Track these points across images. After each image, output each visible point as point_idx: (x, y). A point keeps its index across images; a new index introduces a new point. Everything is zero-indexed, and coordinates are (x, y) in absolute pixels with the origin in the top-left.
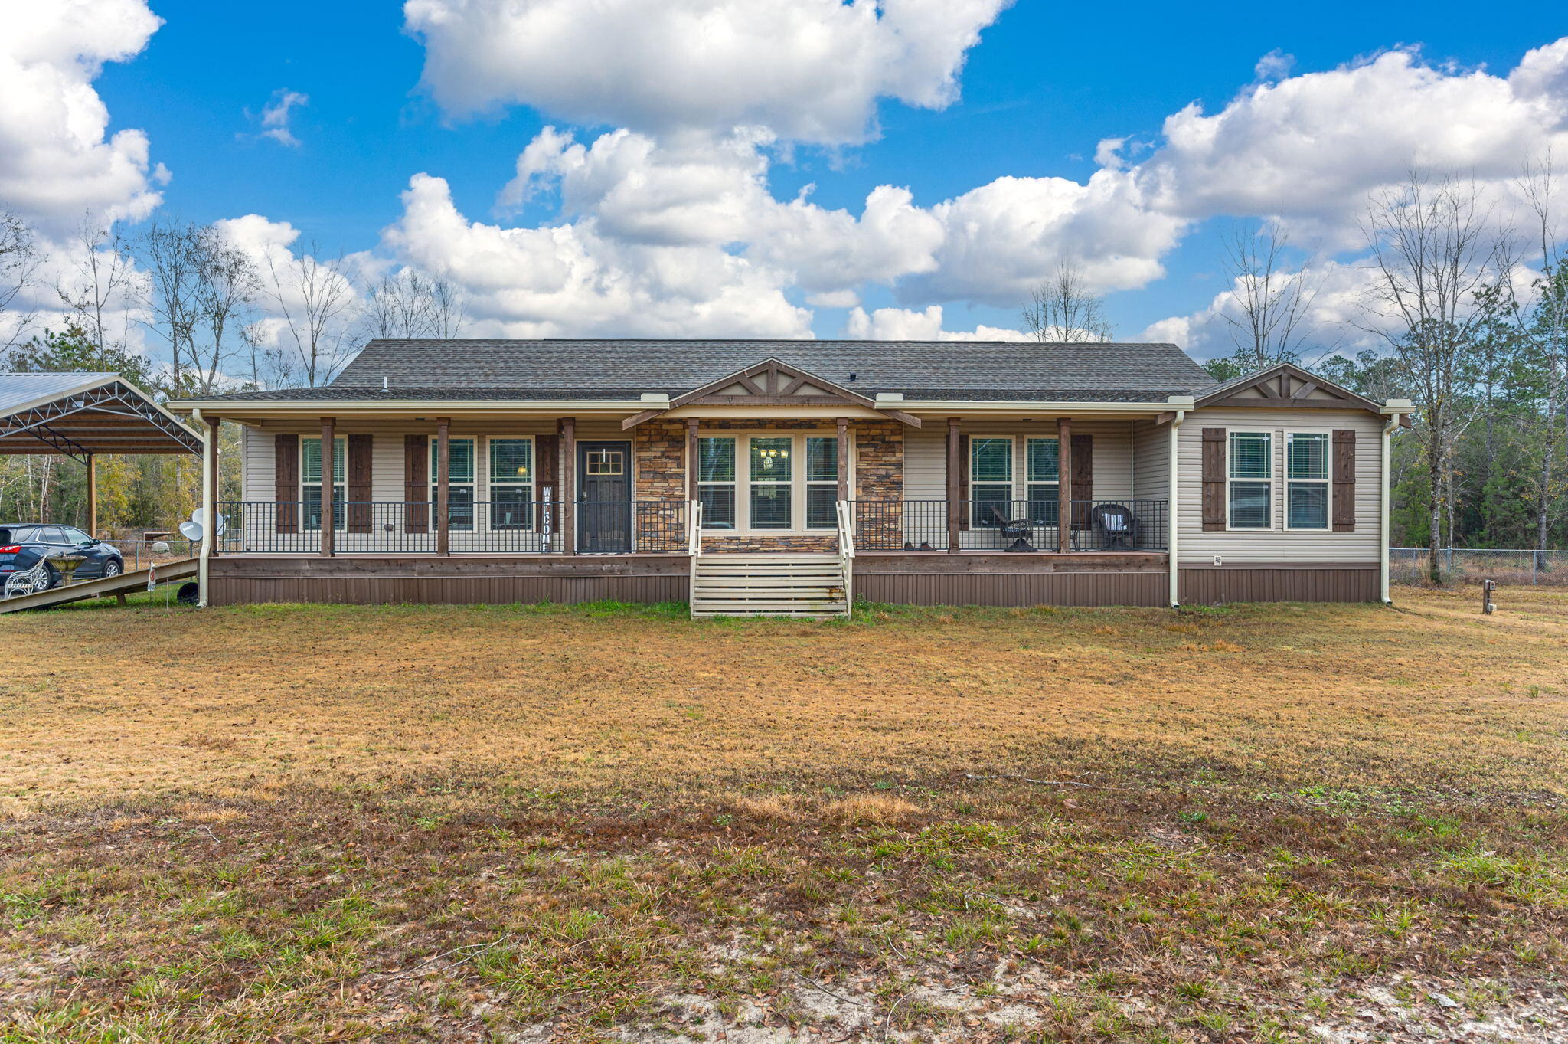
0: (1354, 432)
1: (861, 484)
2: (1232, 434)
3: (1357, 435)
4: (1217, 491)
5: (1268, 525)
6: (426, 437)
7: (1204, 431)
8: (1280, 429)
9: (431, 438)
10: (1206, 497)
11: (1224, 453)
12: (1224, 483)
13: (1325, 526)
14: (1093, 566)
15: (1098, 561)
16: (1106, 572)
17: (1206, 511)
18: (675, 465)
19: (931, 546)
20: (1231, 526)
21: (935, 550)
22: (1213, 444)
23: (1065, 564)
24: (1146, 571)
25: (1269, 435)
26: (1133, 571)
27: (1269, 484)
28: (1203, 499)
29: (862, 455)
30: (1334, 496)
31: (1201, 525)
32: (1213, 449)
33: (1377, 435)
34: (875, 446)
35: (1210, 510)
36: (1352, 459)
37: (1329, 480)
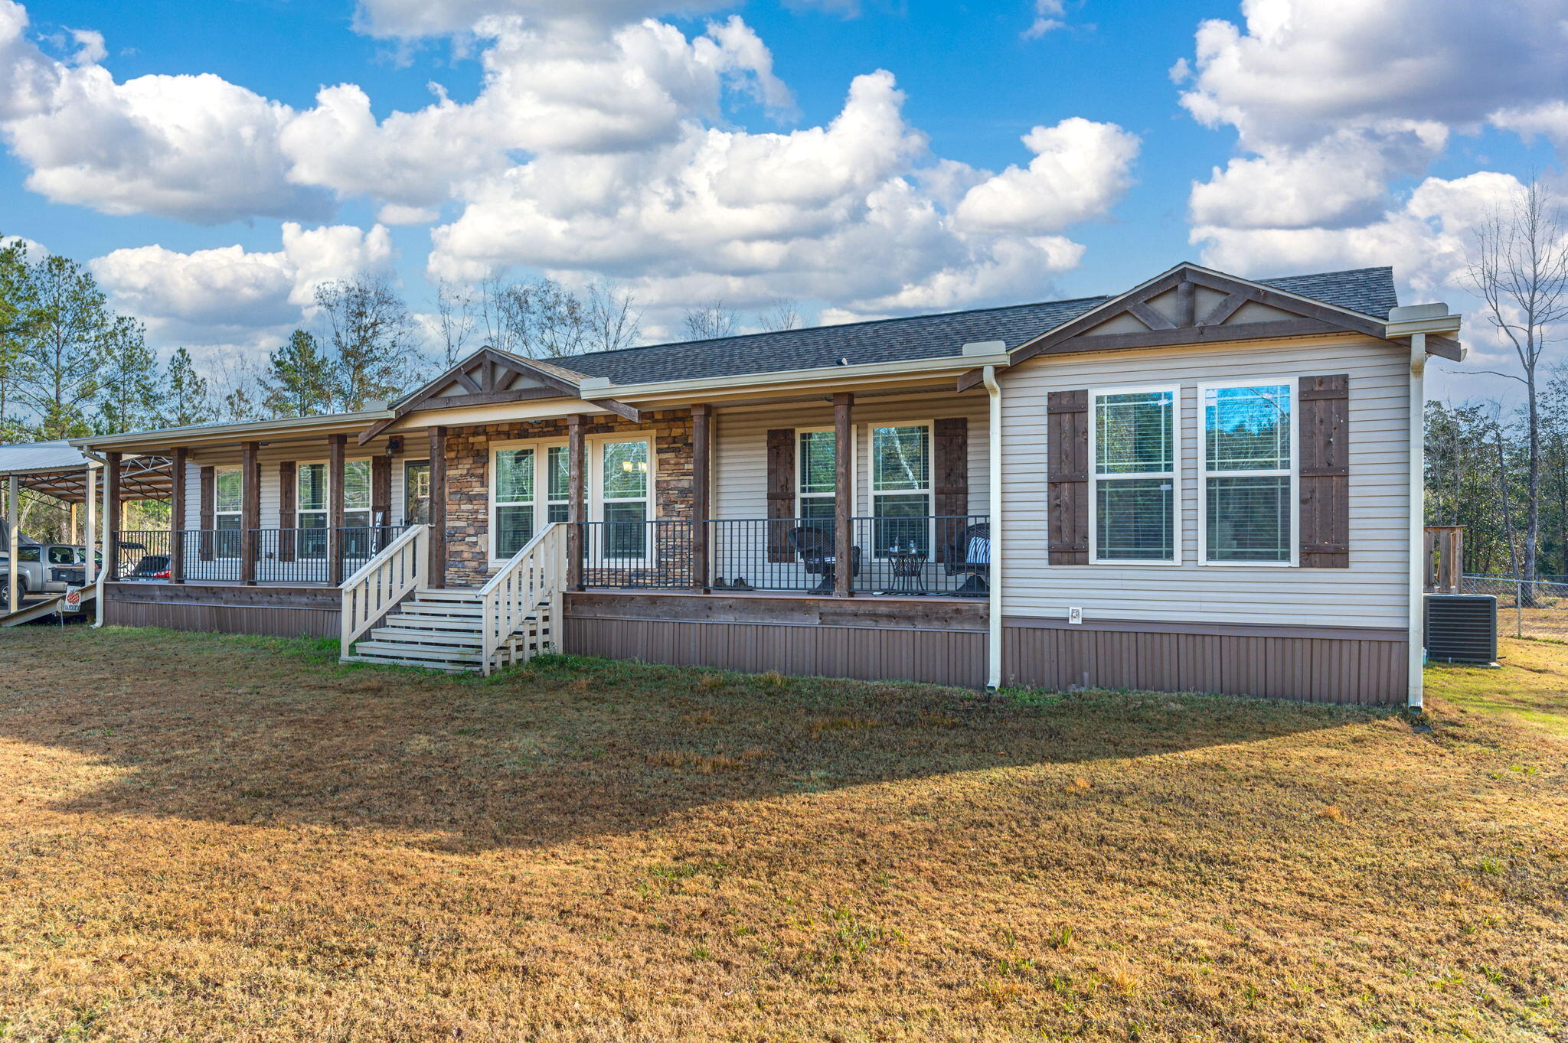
0: (1345, 379)
1: (661, 501)
2: (1099, 399)
3: (1352, 385)
4: (1073, 496)
5: (1170, 555)
7: (1051, 396)
8: (1190, 383)
10: (1054, 507)
11: (1086, 432)
12: (1086, 482)
13: (1286, 557)
14: (875, 617)
15: (883, 609)
16: (892, 626)
17: (1055, 530)
19: (751, 583)
20: (1101, 555)
21: (751, 589)
22: (1067, 417)
23: (835, 614)
24: (956, 627)
25: (1168, 396)
26: (936, 626)
27: (1170, 481)
28: (1050, 511)
29: (661, 463)
30: (1303, 501)
31: (1045, 554)
32: (1067, 426)
33: (1401, 382)
34: (676, 450)
35: (1059, 529)
36: (1343, 430)
37: (1294, 472)
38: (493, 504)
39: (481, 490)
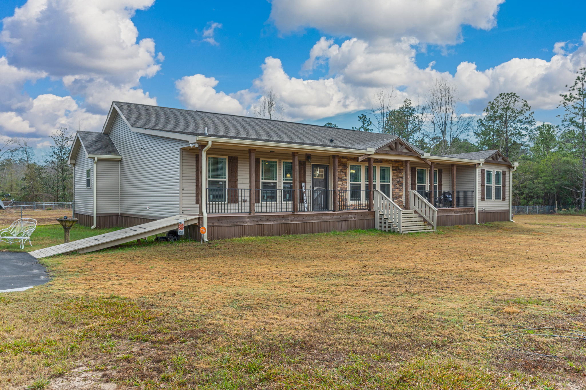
1: (393, 184)
2: (486, 171)
3: (506, 172)
5: (492, 199)
6: (259, 159)
7: (481, 169)
8: (494, 169)
9: (261, 159)
10: (482, 190)
11: (485, 177)
12: (485, 186)
13: (501, 199)
17: (481, 194)
18: (344, 175)
20: (486, 199)
24: (471, 213)
25: (492, 171)
27: (492, 186)
29: (394, 173)
30: (502, 190)
31: (481, 199)
34: (396, 170)
36: (505, 179)
37: (502, 185)
38: (349, 183)
39: (345, 177)
